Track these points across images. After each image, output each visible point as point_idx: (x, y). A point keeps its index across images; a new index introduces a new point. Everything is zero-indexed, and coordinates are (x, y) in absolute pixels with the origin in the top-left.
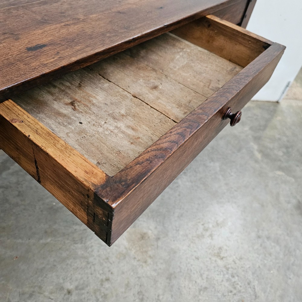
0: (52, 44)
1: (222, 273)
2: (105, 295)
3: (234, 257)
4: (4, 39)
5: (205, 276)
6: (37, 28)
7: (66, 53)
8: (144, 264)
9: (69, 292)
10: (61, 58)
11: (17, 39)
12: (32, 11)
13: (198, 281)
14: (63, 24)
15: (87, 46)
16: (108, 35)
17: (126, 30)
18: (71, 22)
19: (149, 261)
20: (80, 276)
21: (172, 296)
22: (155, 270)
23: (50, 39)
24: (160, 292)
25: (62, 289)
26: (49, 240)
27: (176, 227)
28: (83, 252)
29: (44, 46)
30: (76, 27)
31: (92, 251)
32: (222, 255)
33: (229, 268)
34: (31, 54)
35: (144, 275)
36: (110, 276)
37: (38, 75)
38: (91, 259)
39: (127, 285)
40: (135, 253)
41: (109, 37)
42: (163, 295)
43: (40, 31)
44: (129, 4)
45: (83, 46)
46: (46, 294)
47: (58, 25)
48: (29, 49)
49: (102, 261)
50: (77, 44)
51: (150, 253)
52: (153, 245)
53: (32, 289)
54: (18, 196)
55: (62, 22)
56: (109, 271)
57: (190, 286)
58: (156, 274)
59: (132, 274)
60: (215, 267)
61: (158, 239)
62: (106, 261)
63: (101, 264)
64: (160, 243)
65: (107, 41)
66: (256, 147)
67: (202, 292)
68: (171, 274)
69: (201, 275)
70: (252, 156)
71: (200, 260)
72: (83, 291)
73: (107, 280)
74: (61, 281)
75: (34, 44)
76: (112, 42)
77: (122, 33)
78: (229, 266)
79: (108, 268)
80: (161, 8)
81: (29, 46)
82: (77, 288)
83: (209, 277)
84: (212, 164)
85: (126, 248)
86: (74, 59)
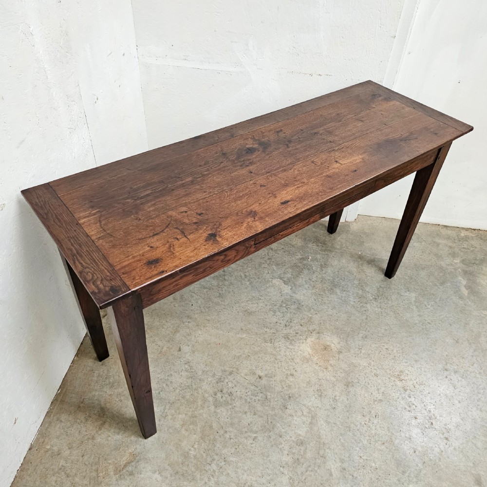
0: (292, 200)
1: (399, 392)
2: (289, 386)
3: (415, 382)
4: (270, 197)
5: (381, 391)
6: (283, 190)
7: (299, 206)
8: (324, 370)
9: (260, 377)
10: (297, 209)
11: (276, 197)
12: (279, 177)
13: (374, 394)
14: (296, 187)
15: (309, 202)
16: (320, 194)
17: (330, 190)
18: (300, 185)
19: (330, 368)
20: (269, 368)
21: (348, 399)
22: (335, 377)
23: (290, 197)
24: (338, 394)
25: (254, 374)
26: (244, 336)
27: (359, 345)
28: (272, 350)
29: (288, 201)
30: (303, 188)
31: (280, 351)
32: (402, 377)
33: (407, 389)
34: (283, 206)
35: (324, 378)
36: (295, 373)
37: (288, 217)
38: (279, 357)
39: (309, 383)
40: (317, 359)
41: (321, 195)
42: (340, 396)
43: (285, 192)
44: (334, 168)
45: (307, 202)
46: (243, 375)
47: (293, 188)
48: (282, 203)
49: (288, 360)
50: (304, 200)
51: (331, 362)
52: (335, 357)
53: (232, 369)
54: (219, 297)
55: (296, 185)
56: (294, 369)
57: (366, 395)
58: (335, 380)
59: (313, 375)
60: (393, 386)
61: (340, 352)
62: (291, 360)
63: (287, 363)
64: (341, 356)
65: (320, 198)
66: (464, 282)
67: (376, 403)
68: (349, 383)
69: (378, 390)
70: (457, 291)
71: (379, 377)
72: (271, 379)
73: (292, 375)
74: (254, 368)
75: (284, 200)
76: (322, 199)
77: (328, 192)
78: (408, 388)
79: (293, 366)
80: (355, 171)
81: (282, 201)
82: (266, 375)
83: (385, 392)
84: (407, 294)
85: (309, 354)
86: (303, 210)
